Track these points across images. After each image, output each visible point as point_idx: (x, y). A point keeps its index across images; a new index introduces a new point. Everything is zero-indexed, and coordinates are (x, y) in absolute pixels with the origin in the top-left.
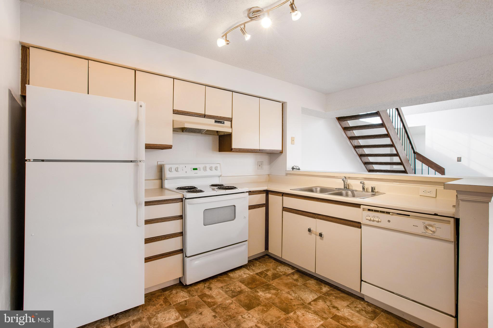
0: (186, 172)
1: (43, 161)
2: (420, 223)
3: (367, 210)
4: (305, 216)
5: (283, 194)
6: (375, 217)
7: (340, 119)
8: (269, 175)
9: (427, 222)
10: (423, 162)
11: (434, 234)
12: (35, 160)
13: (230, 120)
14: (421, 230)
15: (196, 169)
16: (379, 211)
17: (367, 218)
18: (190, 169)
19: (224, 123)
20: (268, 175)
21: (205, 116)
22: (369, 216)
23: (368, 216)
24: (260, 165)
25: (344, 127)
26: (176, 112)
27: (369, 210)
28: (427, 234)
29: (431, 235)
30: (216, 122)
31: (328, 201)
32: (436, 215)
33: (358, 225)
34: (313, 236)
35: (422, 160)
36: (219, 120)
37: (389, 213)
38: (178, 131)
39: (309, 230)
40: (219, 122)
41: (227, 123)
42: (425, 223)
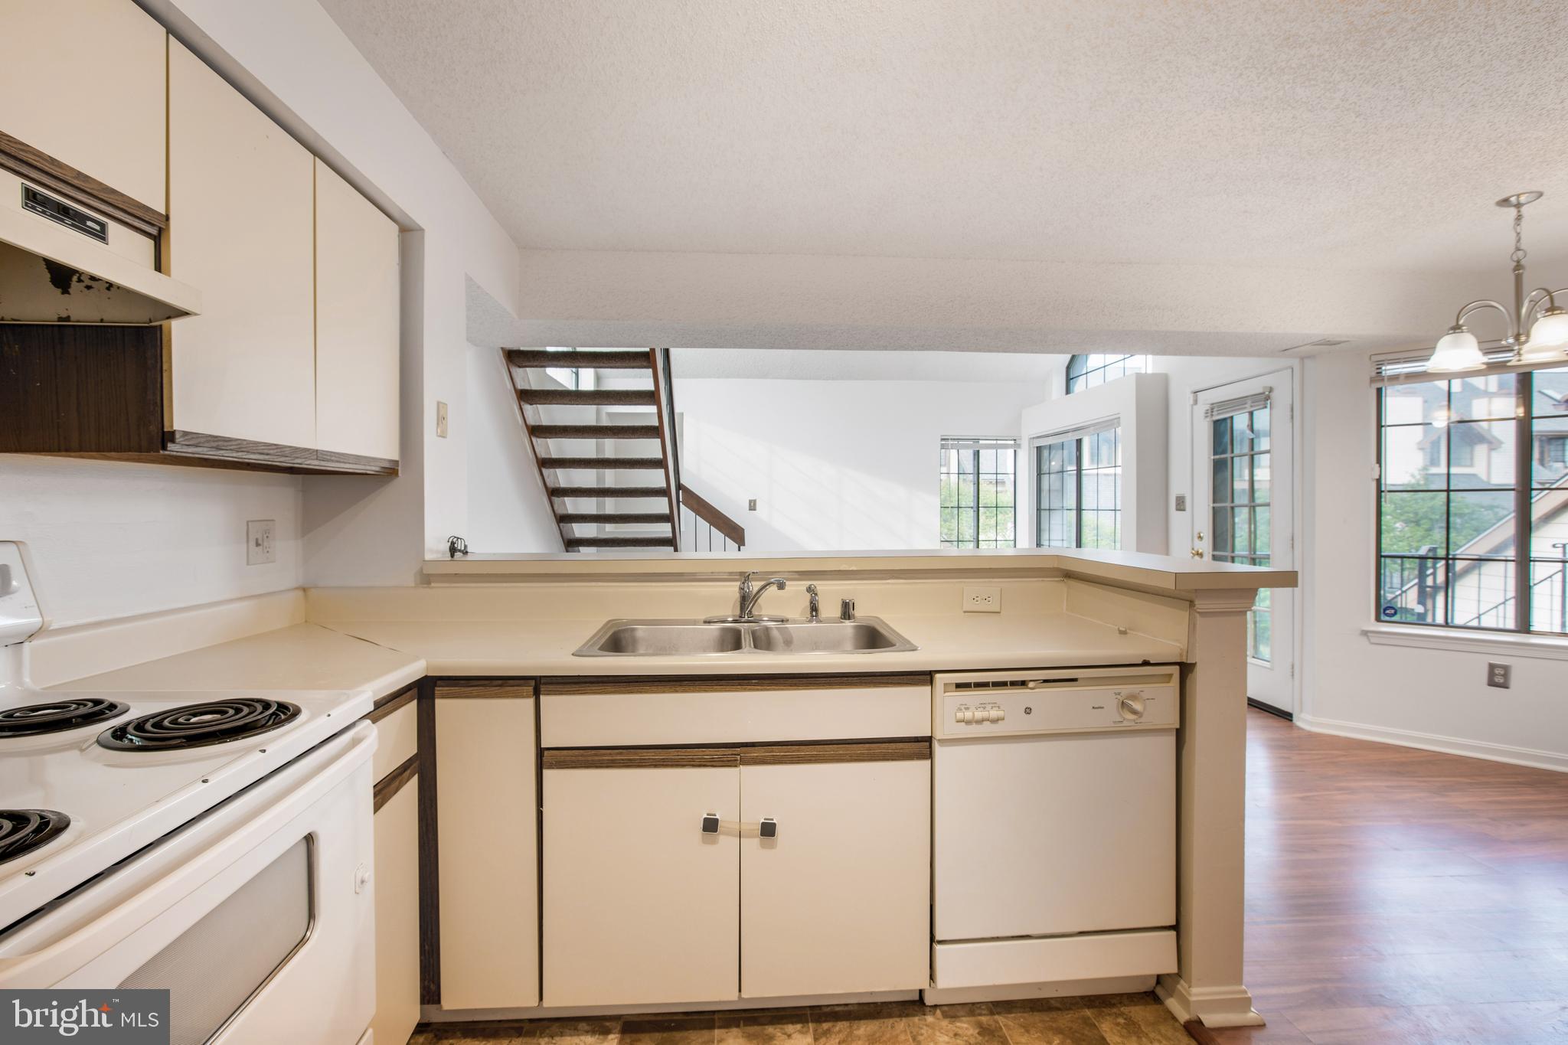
2: (1107, 695)
3: (954, 686)
4: (683, 766)
5: (539, 685)
6: (984, 708)
7: (516, 357)
8: (304, 590)
9: (1126, 689)
10: (698, 512)
11: (1141, 720)
14: (1110, 717)
16: (1007, 682)
17: (960, 715)
20: (300, 593)
22: (967, 709)
23: (963, 707)
24: (258, 538)
25: (519, 387)
27: (959, 686)
28: (1125, 723)
29: (1133, 724)
31: (795, 681)
32: (1146, 663)
33: (921, 747)
34: (725, 843)
35: (695, 506)
36: (65, 199)
37: (1023, 683)
39: (711, 825)
42: (1119, 694)
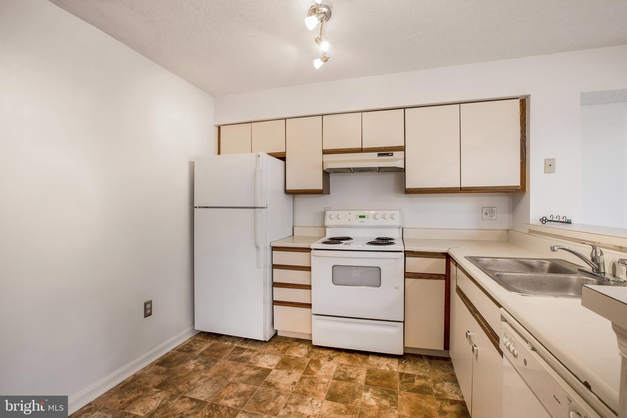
0: (349, 220)
1: (207, 207)
4: (467, 308)
5: (456, 264)
8: (508, 230)
12: (200, 207)
13: (402, 149)
15: (364, 217)
18: (355, 217)
19: (392, 155)
21: (361, 150)
24: (486, 212)
26: (325, 152)
30: (379, 155)
36: (384, 152)
38: (346, 172)
40: (384, 155)
41: (398, 155)
